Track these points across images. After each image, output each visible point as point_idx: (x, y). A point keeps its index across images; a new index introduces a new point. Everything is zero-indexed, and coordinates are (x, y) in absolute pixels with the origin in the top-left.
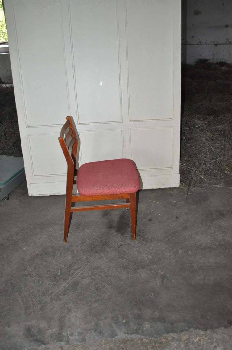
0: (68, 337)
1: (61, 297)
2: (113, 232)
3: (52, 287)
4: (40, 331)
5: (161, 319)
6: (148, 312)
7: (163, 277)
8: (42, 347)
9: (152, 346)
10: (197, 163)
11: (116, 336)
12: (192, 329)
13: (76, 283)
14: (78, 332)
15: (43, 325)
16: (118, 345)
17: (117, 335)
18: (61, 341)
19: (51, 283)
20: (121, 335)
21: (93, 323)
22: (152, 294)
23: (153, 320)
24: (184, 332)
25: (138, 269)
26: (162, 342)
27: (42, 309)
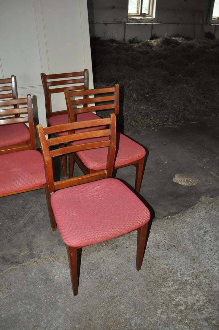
0: (39, 254)
1: (23, 229)
3: (13, 224)
4: (13, 256)
8: (19, 266)
13: (33, 218)
14: (46, 249)
15: (14, 251)
18: (34, 258)
19: (10, 222)
21: (56, 241)
27: (9, 241)
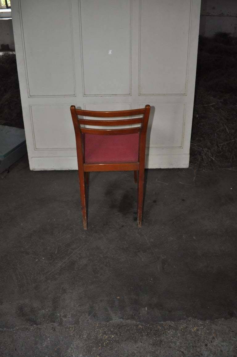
0: (61, 319)
1: (57, 276)
2: (115, 211)
3: (48, 266)
4: (32, 311)
6: (145, 298)
7: (164, 262)
8: (34, 327)
9: (148, 333)
10: (209, 144)
11: (110, 320)
12: (190, 318)
13: (73, 264)
14: (72, 314)
15: (36, 304)
16: (112, 330)
17: (111, 319)
18: (54, 322)
19: (47, 262)
20: (116, 319)
21: (88, 306)
22: (152, 279)
23: (151, 306)
24: (182, 321)
25: (139, 251)
26: (158, 329)
27: (36, 288)
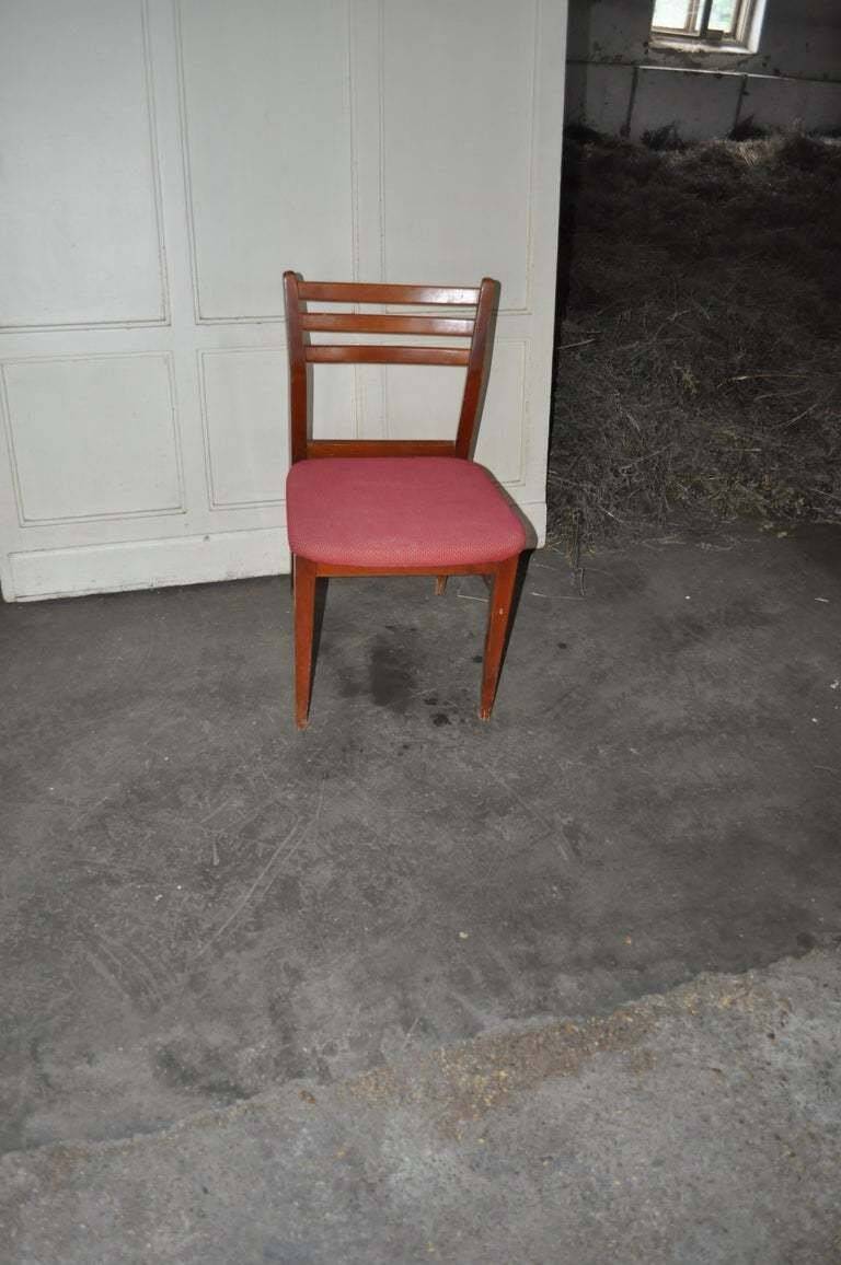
0: (320, 1061)
1: (250, 935)
2: (363, 703)
3: (207, 906)
4: (213, 1057)
5: (607, 959)
6: (557, 945)
7: (572, 833)
8: (238, 1107)
9: (600, 1041)
11: (478, 1030)
12: (702, 976)
13: (289, 886)
14: (350, 1039)
15: (217, 1035)
16: (493, 1056)
17: (481, 1027)
18: (300, 1075)
19: (196, 896)
20: (494, 1024)
21: (391, 1004)
22: (555, 888)
23: (578, 964)
24: (683, 986)
25: (485, 815)
26: (626, 1024)
27: (194, 983)
